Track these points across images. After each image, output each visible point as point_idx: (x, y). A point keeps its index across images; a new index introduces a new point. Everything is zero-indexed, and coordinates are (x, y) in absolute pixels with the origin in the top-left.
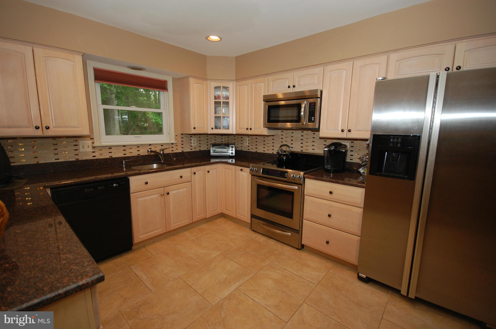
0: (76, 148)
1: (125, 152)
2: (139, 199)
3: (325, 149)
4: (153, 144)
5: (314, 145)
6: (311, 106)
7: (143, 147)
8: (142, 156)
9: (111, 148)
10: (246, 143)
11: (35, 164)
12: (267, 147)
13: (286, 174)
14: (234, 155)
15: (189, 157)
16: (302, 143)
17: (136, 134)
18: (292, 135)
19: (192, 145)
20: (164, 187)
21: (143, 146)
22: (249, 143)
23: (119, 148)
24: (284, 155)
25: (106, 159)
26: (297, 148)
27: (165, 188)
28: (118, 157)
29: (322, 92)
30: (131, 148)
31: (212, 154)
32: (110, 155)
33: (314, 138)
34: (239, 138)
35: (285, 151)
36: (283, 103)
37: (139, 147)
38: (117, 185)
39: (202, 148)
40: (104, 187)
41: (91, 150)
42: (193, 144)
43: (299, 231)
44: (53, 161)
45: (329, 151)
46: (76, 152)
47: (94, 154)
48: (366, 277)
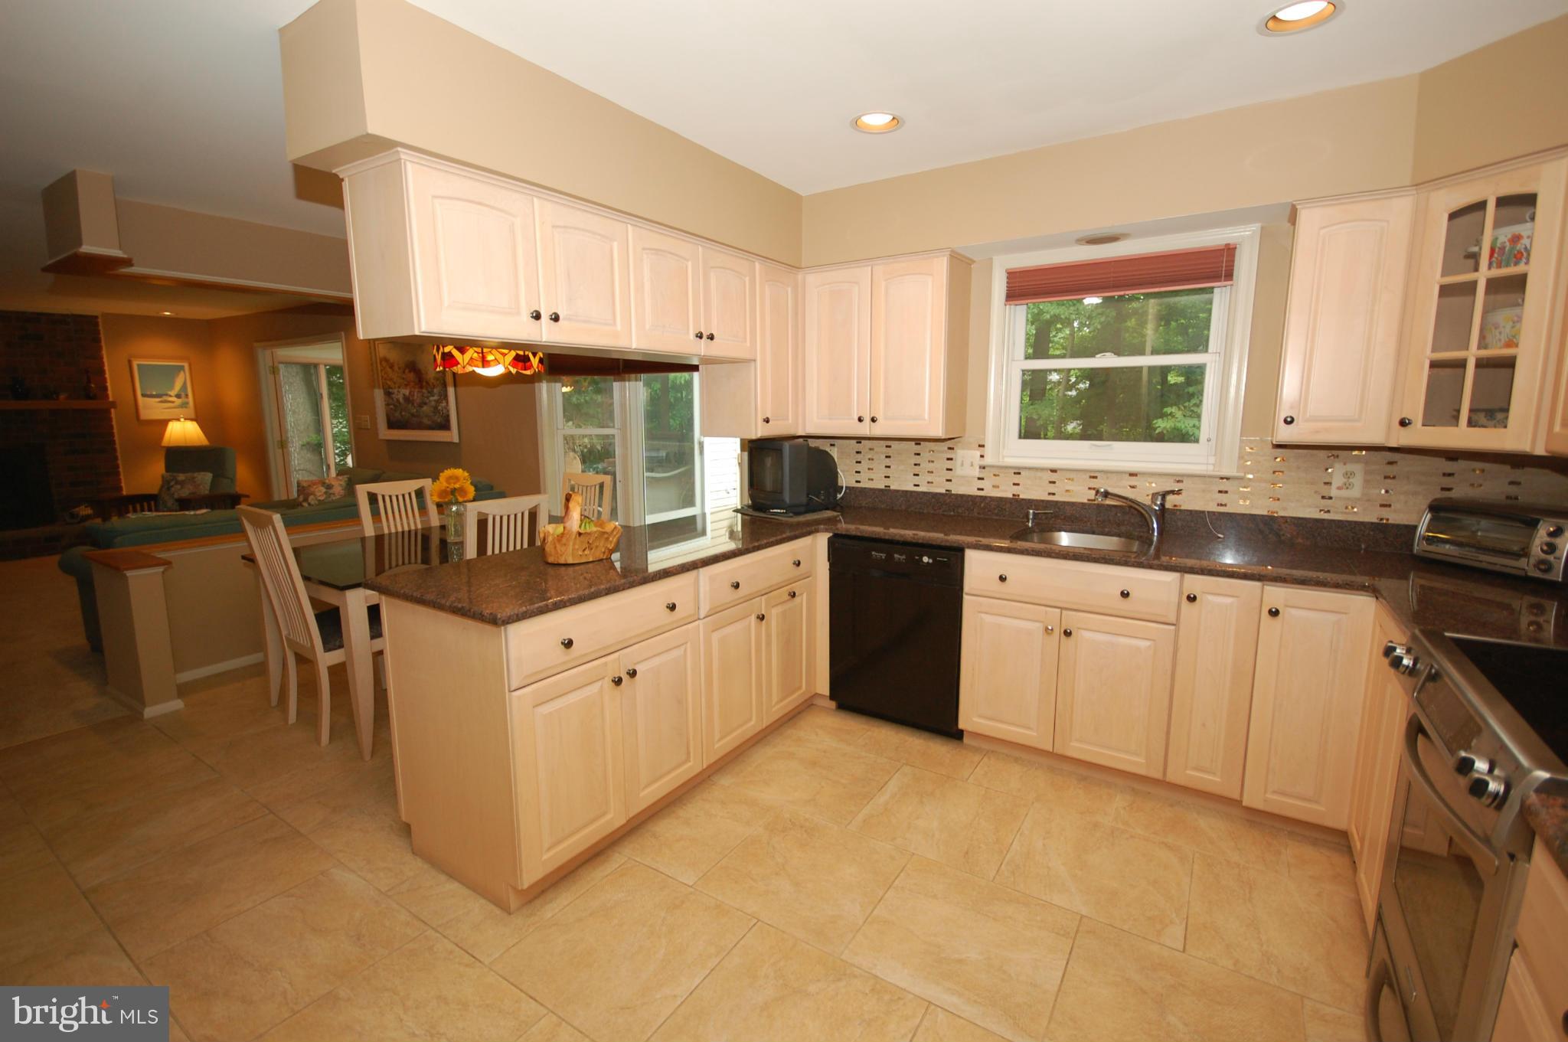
0: (949, 464)
1: (1052, 488)
2: (983, 615)
4: (1144, 474)
7: (1107, 478)
9: (1019, 473)
11: (881, 490)
15: (1300, 540)
17: (1100, 438)
19: (1334, 492)
20: (1061, 608)
21: (1109, 475)
23: (1039, 474)
25: (1001, 499)
27: (1064, 612)
28: (1029, 500)
30: (1072, 480)
31: (1424, 546)
32: (1016, 490)
37: (1095, 477)
38: (931, 561)
39: (1395, 511)
40: (904, 557)
41: (977, 473)
42: (1339, 488)
44: (910, 488)
46: (949, 475)
47: (981, 484)
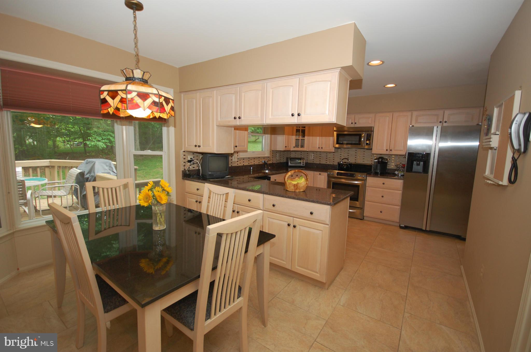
0: (232, 158)
1: (249, 162)
3: (375, 161)
4: (260, 157)
5: (364, 159)
6: (368, 135)
8: (256, 165)
9: (244, 159)
10: (311, 157)
12: (329, 160)
13: (354, 175)
14: (304, 165)
16: (356, 157)
18: (349, 152)
22: (314, 158)
24: (345, 165)
26: (352, 160)
29: (374, 128)
30: (251, 160)
31: (290, 164)
32: (244, 163)
33: (364, 154)
34: (305, 154)
35: (345, 162)
36: (346, 133)
37: (255, 159)
39: (281, 160)
41: (237, 160)
43: (362, 208)
45: (378, 162)
46: (231, 161)
47: (238, 163)
48: (405, 226)
